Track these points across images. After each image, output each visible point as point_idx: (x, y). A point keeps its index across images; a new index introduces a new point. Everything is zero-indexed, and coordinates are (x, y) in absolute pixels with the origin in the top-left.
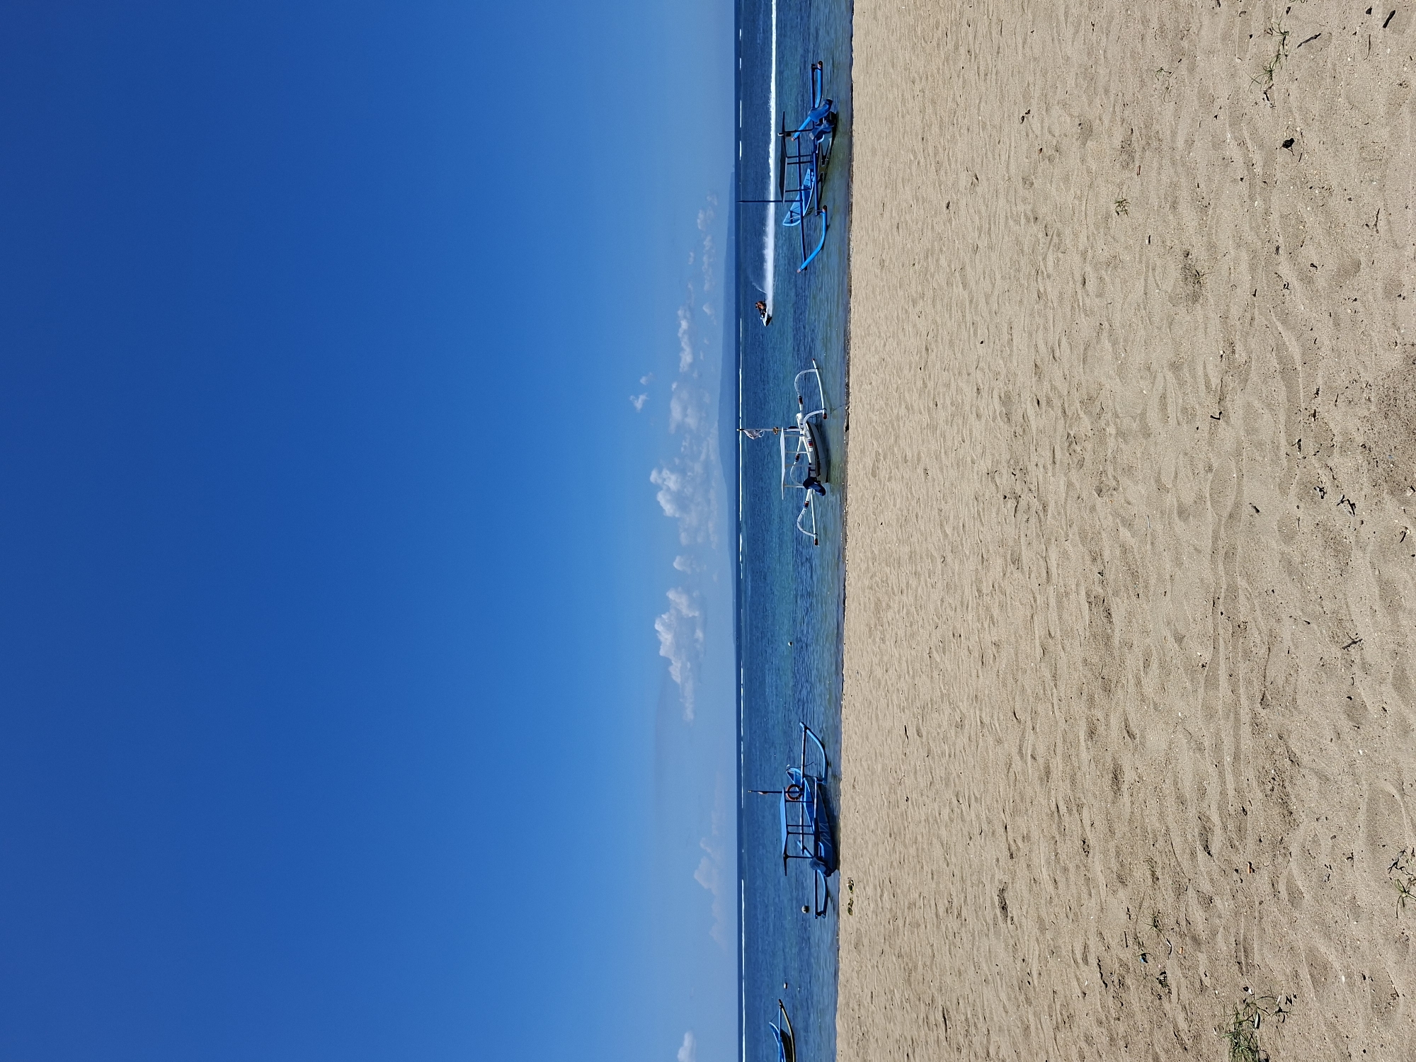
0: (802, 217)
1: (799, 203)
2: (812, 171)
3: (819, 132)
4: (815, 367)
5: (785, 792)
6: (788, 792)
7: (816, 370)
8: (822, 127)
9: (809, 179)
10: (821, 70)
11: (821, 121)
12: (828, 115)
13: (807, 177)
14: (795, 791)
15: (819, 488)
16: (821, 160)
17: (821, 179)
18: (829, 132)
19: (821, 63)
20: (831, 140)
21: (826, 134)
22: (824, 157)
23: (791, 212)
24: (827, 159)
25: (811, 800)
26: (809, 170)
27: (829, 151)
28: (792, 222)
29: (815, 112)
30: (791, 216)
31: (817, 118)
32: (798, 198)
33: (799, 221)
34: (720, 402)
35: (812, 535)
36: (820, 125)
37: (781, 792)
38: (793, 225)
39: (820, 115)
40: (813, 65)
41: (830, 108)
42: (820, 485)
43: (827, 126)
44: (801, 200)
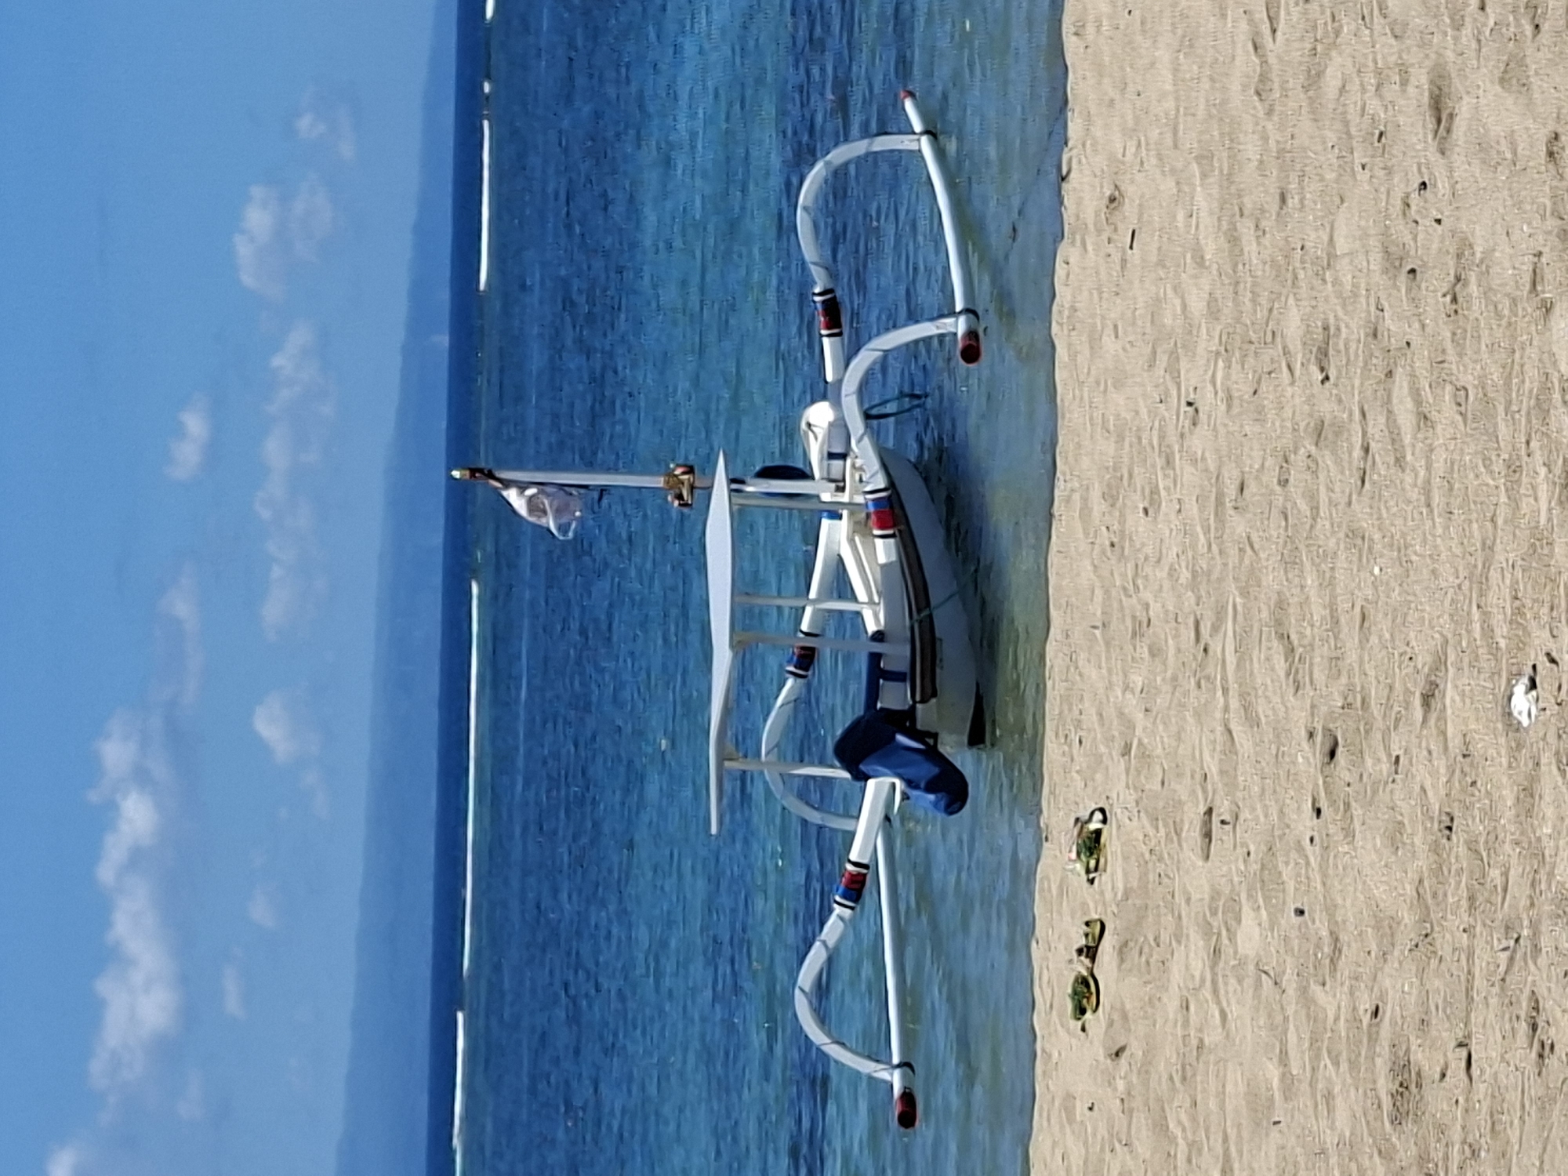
4: (918, 126)
7: (925, 146)
15: (929, 770)
35: (884, 1075)
42: (932, 754)
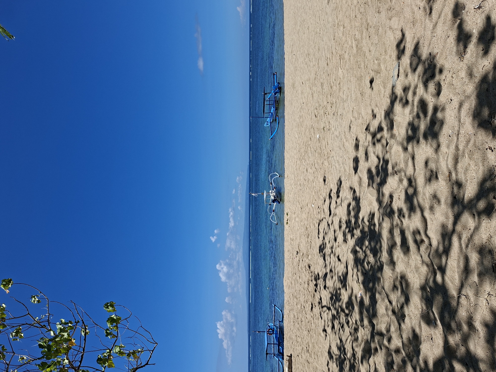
0: (271, 123)
1: (269, 118)
2: (274, 107)
3: (276, 92)
5: (267, 332)
6: (268, 332)
8: (277, 91)
9: (273, 110)
10: (276, 75)
11: (276, 89)
12: (278, 87)
13: (272, 110)
14: (271, 331)
16: (276, 102)
17: (277, 109)
18: (279, 93)
19: (276, 73)
20: (279, 95)
21: (278, 93)
22: (277, 101)
23: (267, 122)
24: (278, 102)
25: (277, 333)
26: (273, 107)
27: (279, 99)
28: (267, 125)
29: (274, 86)
30: (267, 123)
31: (275, 88)
32: (269, 117)
33: (270, 124)
34: (243, 240)
36: (276, 90)
37: (265, 332)
38: (268, 126)
39: (276, 87)
40: (274, 73)
41: (279, 85)
43: (278, 90)
44: (270, 117)
